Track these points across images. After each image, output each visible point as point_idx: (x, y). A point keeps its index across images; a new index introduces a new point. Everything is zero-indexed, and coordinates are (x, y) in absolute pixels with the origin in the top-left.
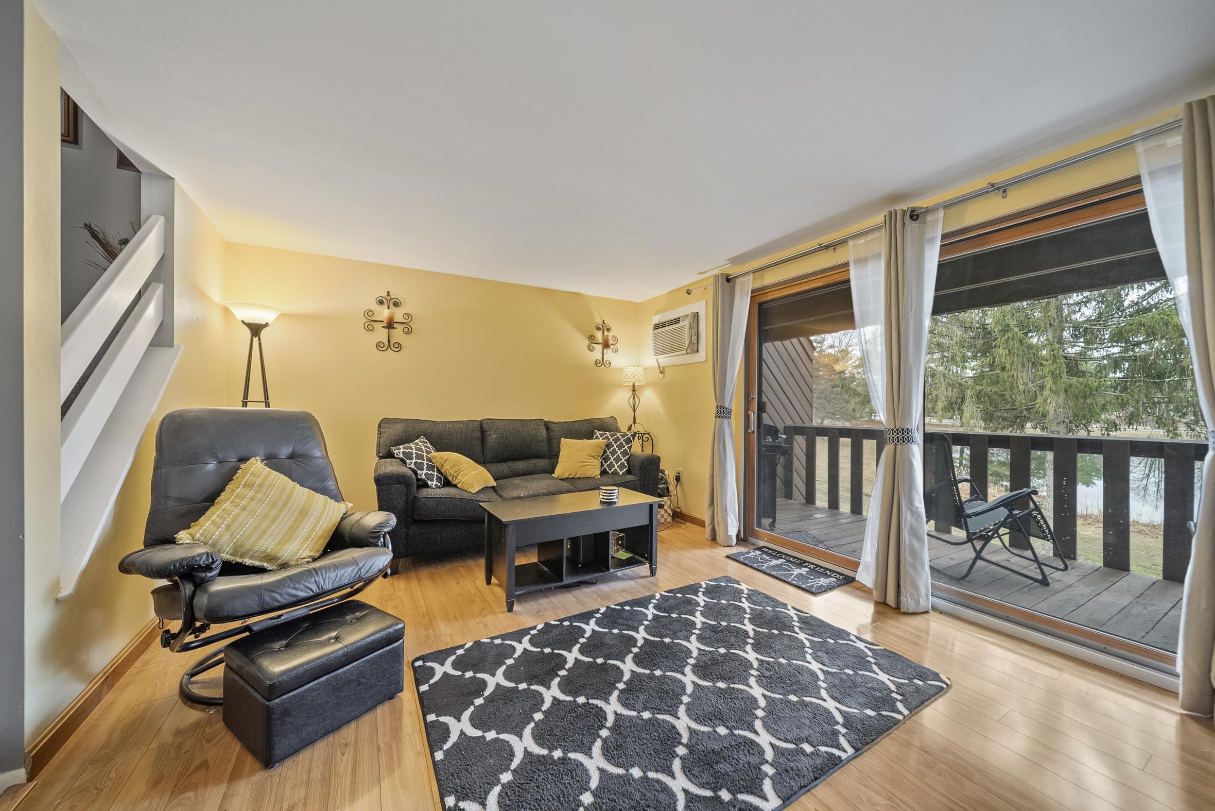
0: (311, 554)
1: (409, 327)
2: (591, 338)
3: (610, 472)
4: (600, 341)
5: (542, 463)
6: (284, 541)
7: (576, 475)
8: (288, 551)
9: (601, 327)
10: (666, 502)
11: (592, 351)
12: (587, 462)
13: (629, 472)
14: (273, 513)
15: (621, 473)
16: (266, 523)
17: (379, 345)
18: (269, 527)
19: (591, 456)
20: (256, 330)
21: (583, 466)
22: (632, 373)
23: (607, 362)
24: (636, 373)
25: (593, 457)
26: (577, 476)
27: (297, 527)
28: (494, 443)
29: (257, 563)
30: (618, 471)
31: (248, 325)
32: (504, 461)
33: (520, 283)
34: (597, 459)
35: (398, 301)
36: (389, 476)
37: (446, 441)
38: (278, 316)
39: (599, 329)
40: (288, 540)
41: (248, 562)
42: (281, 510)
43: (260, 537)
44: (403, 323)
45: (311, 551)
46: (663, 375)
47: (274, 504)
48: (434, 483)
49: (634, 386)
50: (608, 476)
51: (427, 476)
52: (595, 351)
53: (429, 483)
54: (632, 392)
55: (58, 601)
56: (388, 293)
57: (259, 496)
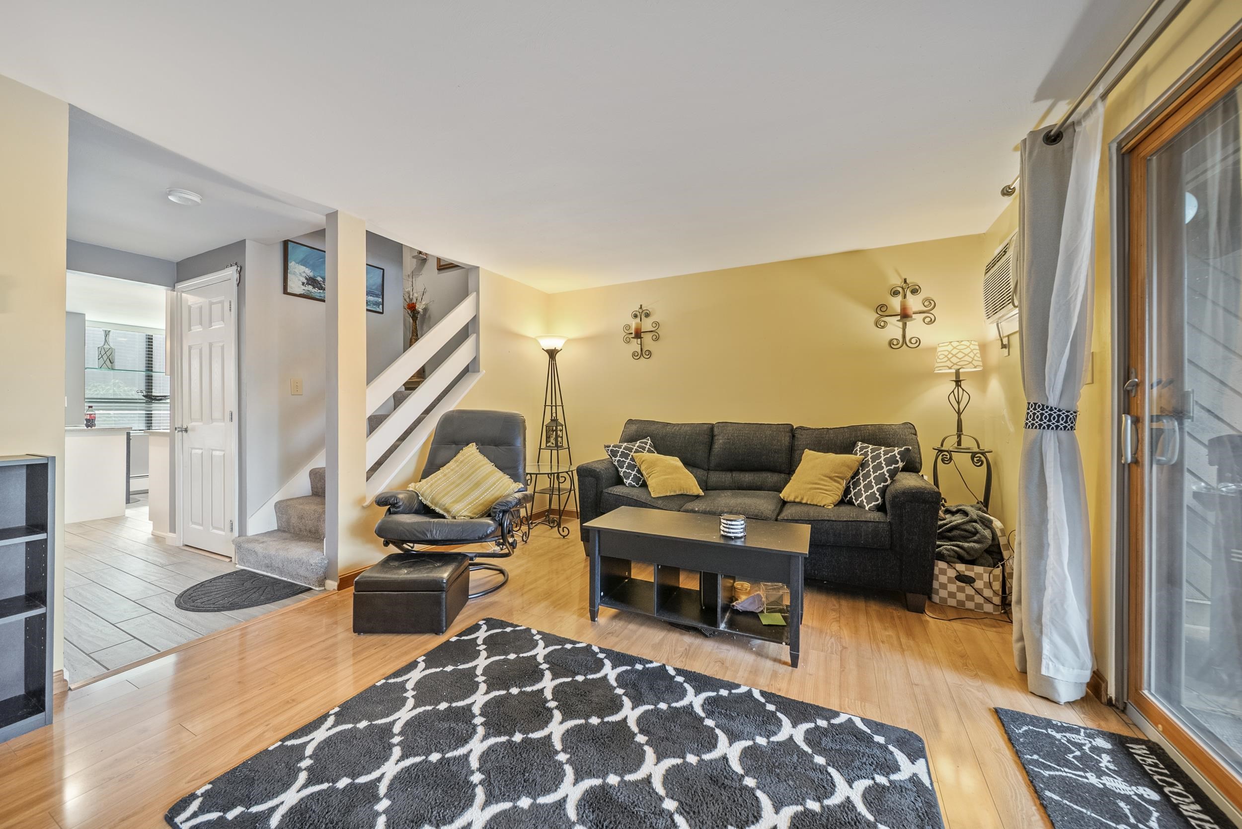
0: (469, 515)
1: (656, 334)
2: (882, 309)
3: (856, 504)
4: (898, 310)
5: (771, 478)
6: (456, 501)
7: (802, 499)
8: (456, 508)
9: (900, 290)
10: (980, 577)
11: (883, 327)
12: (819, 484)
13: (881, 508)
14: (458, 482)
15: (867, 508)
16: (452, 487)
17: (634, 354)
18: (451, 490)
19: (827, 477)
20: (552, 354)
21: (811, 489)
22: (946, 353)
23: (913, 341)
24: (955, 352)
25: (831, 478)
26: (804, 501)
27: (468, 494)
28: (719, 449)
29: (441, 512)
30: (865, 504)
31: (547, 351)
32: (731, 470)
33: (754, 263)
34: (838, 482)
35: (648, 312)
36: (584, 469)
37: (668, 443)
38: (565, 342)
39: (895, 293)
40: (458, 502)
41: (438, 510)
42: (464, 480)
43: (444, 496)
44: (652, 331)
45: (470, 512)
46: (1006, 351)
47: (462, 475)
48: (629, 481)
49: (957, 373)
50: (853, 507)
51: (625, 474)
52: (889, 326)
53: (625, 480)
54: (954, 383)
55: (364, 508)
56: (641, 306)
57: (457, 469)
